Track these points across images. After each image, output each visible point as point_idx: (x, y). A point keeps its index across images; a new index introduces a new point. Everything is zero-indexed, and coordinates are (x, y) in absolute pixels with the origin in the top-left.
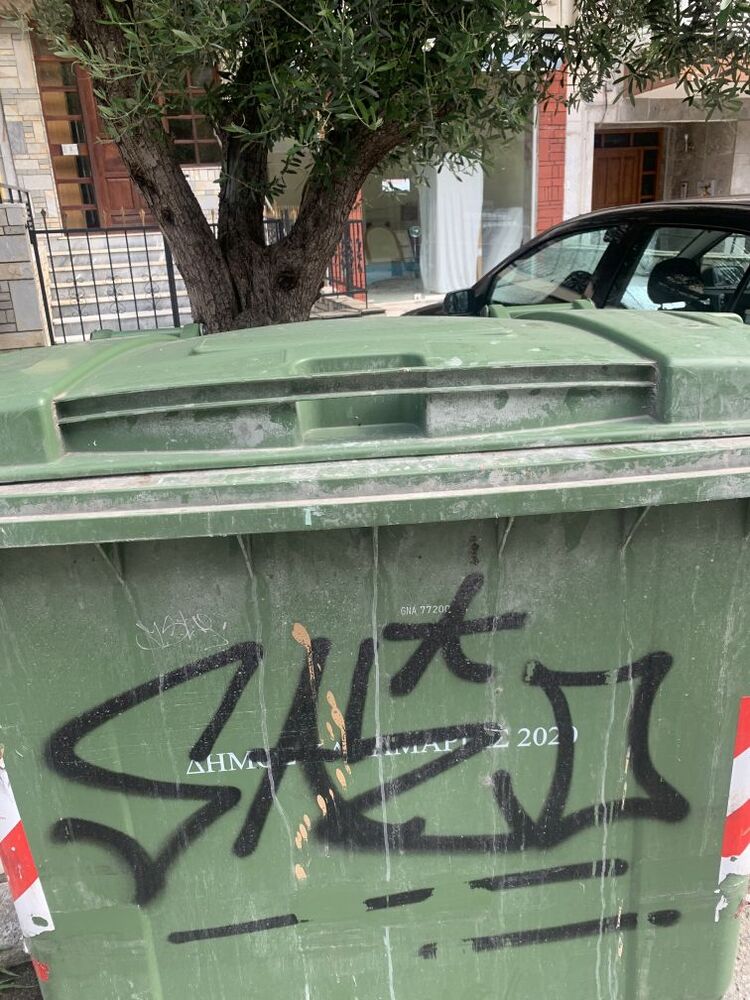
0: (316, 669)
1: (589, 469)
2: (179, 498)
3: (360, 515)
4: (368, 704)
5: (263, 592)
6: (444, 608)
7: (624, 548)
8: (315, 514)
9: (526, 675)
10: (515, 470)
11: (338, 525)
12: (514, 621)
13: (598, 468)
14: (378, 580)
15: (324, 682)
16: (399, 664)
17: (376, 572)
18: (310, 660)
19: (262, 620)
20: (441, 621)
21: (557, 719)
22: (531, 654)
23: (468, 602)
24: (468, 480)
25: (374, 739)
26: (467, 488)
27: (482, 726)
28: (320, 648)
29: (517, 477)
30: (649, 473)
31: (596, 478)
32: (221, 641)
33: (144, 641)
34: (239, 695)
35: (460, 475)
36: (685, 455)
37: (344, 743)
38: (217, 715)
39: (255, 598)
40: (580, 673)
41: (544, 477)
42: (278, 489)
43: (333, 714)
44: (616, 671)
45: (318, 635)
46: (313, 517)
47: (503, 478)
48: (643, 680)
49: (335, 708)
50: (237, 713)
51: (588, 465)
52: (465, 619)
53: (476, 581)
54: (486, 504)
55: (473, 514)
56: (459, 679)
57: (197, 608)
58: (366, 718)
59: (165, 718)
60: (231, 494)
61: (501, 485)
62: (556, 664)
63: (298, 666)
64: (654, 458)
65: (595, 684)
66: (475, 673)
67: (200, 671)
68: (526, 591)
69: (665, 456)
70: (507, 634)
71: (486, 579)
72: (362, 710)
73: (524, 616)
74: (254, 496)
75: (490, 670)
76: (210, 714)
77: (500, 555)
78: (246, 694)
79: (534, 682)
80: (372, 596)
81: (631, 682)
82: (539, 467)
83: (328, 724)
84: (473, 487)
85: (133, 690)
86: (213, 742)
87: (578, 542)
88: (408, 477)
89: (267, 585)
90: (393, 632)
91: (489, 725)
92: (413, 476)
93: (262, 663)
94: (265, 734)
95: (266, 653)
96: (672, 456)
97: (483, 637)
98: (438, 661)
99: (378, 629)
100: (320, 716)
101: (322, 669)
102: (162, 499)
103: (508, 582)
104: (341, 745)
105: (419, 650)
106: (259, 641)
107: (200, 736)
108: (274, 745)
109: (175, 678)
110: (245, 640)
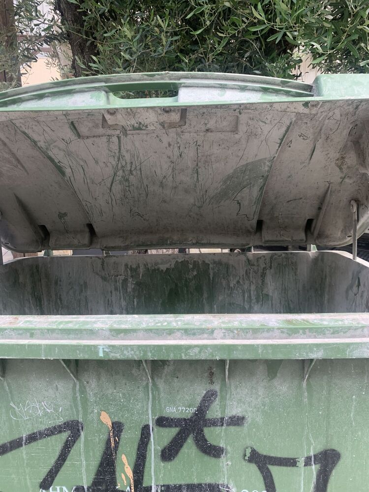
0: (115, 440)
1: (277, 333)
2: (28, 334)
3: (133, 352)
4: (147, 464)
5: (83, 391)
6: (193, 410)
7: (305, 381)
8: (105, 350)
9: (245, 455)
10: (230, 330)
11: (119, 357)
12: (237, 421)
13: (282, 332)
14: (152, 389)
15: (120, 448)
16: (166, 442)
17: (150, 385)
18: (111, 434)
19: (82, 408)
20: (191, 417)
21: (266, 487)
22: (249, 443)
23: (208, 407)
24: (200, 334)
25: (151, 487)
26: (200, 339)
27: (218, 485)
28: (117, 428)
29: (231, 335)
30: (315, 337)
31: (281, 339)
32: (58, 418)
33: (15, 414)
34: (69, 451)
35: (195, 331)
36: (338, 327)
37: (133, 488)
38: (56, 462)
39: (78, 394)
40: (280, 458)
41: (249, 335)
42: (85, 333)
43: (125, 469)
44: (303, 459)
45: (116, 419)
46: (104, 352)
47: (223, 335)
48: (321, 467)
49: (127, 465)
50: (67, 463)
51: (275, 330)
52: (206, 418)
53: (212, 395)
54: (211, 351)
55: (203, 357)
56: (204, 454)
57: (44, 398)
58: (146, 474)
59: (25, 461)
60: (58, 334)
61: (222, 338)
62: (264, 450)
63: (104, 437)
64: (319, 328)
65: (290, 466)
66: (214, 452)
67: (46, 435)
68: (244, 403)
69: (326, 328)
70: (232, 429)
71: (218, 394)
72: (143, 468)
73: (243, 418)
74: (71, 336)
75: (223, 451)
76: (52, 461)
77: (227, 380)
78: (73, 451)
79: (250, 460)
80: (149, 399)
81: (313, 467)
82: (245, 329)
83: (123, 475)
84: (204, 339)
85: (7, 443)
86: (54, 480)
87: (276, 375)
88: (164, 330)
89: (85, 388)
90: (162, 422)
91: (223, 485)
92: (167, 329)
93: (82, 434)
94: (84, 477)
95: (85, 428)
96: (330, 328)
97: (218, 429)
98: (190, 441)
99: (153, 419)
100: (118, 469)
101: (119, 440)
102: (19, 334)
103: (233, 397)
104: (131, 488)
105: (178, 434)
106: (80, 420)
107: (46, 474)
108: (90, 485)
109: (32, 438)
110: (72, 419)
